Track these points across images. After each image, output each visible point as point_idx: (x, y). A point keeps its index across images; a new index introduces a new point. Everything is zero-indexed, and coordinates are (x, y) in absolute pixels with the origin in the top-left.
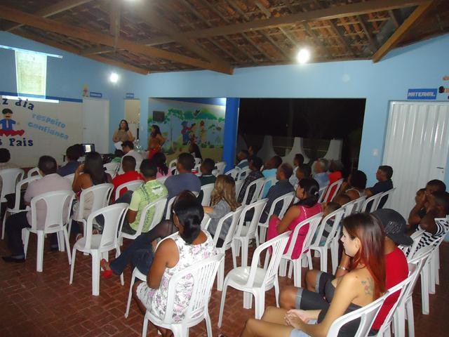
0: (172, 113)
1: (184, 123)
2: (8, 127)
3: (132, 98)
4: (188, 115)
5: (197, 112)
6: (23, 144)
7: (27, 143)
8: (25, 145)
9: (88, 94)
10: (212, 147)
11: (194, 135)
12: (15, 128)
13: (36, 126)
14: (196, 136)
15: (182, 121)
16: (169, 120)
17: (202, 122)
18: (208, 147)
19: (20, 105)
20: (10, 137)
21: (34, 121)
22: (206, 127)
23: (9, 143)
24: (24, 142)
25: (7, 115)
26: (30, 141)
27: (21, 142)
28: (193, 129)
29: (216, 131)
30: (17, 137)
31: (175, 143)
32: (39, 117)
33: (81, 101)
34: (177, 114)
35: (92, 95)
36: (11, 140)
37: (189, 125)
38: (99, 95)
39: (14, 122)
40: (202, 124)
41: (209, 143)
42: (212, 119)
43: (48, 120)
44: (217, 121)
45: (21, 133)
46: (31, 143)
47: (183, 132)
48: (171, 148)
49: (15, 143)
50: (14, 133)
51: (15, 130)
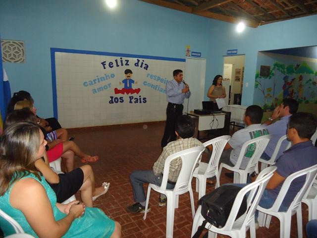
0: (277, 67)
1: (285, 78)
2: (128, 86)
3: (235, 54)
4: (290, 70)
5: (298, 66)
6: (139, 101)
7: (142, 100)
8: (140, 102)
9: (190, 53)
10: (307, 102)
11: (293, 90)
12: (134, 87)
13: (149, 85)
14: (295, 91)
15: (284, 76)
16: (273, 75)
17: (301, 76)
18: (304, 102)
19: (138, 66)
20: (130, 95)
21: (149, 80)
22: (304, 82)
23: (129, 101)
24: (140, 99)
25: (128, 74)
26: (144, 99)
27: (137, 99)
28: (292, 84)
29: (312, 86)
30: (135, 95)
31: (276, 99)
32: (152, 77)
33: (184, 60)
34: (281, 69)
35: (193, 54)
36: (130, 97)
37: (289, 80)
38: (199, 55)
39: (133, 82)
40: (301, 78)
41: (305, 98)
42: (310, 73)
43: (159, 78)
44: (314, 74)
45: (138, 91)
46: (145, 100)
47: (284, 87)
48: (273, 104)
49: (133, 100)
50: (133, 91)
51: (134, 89)
